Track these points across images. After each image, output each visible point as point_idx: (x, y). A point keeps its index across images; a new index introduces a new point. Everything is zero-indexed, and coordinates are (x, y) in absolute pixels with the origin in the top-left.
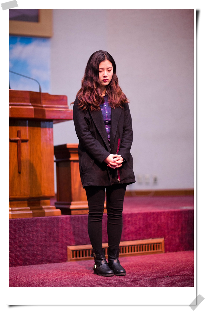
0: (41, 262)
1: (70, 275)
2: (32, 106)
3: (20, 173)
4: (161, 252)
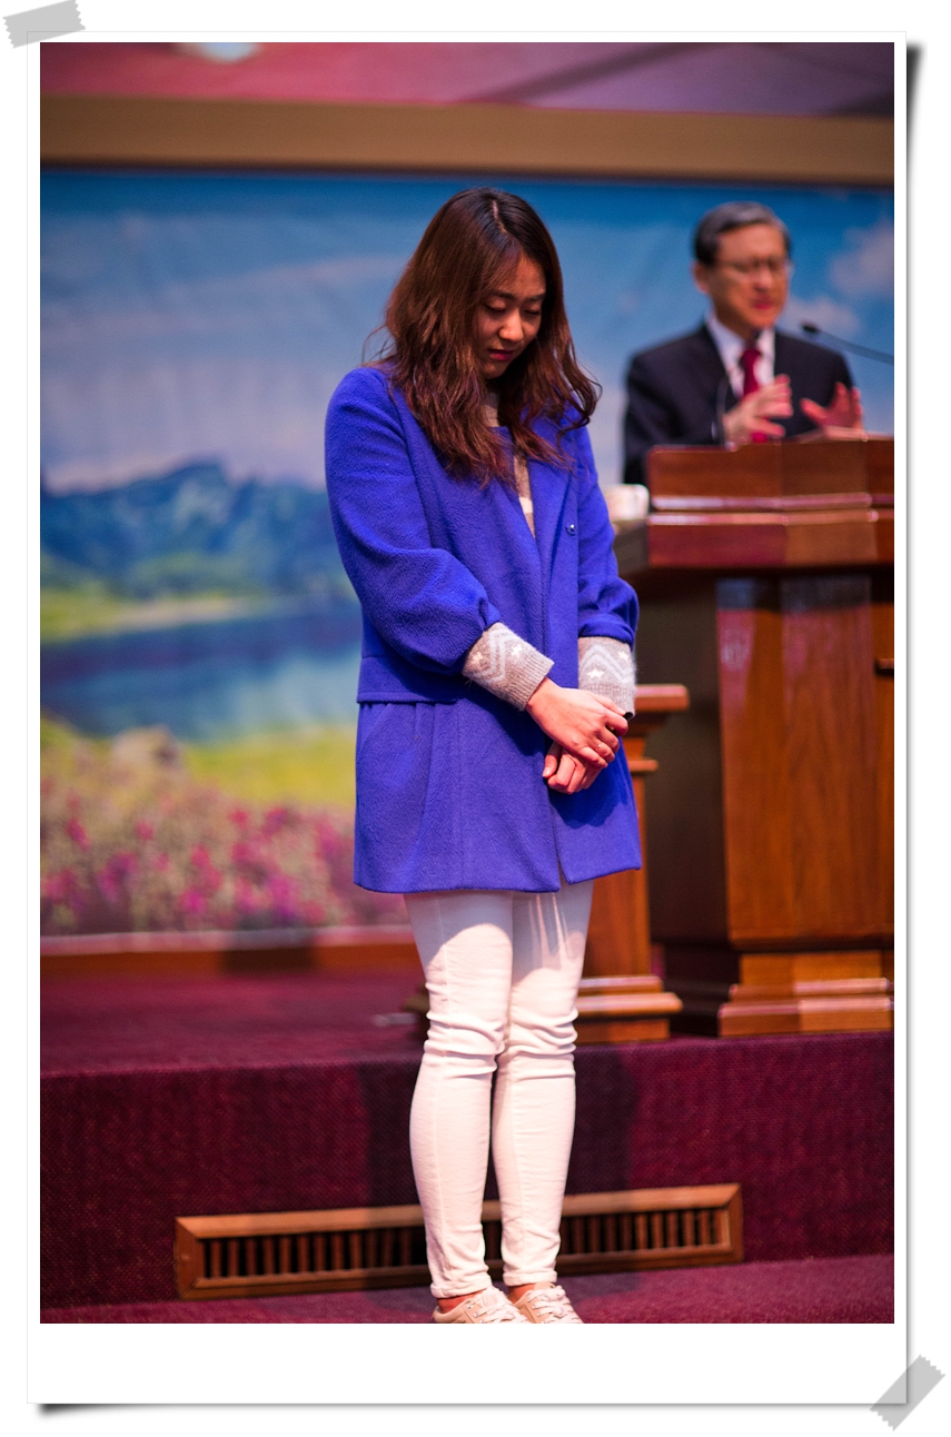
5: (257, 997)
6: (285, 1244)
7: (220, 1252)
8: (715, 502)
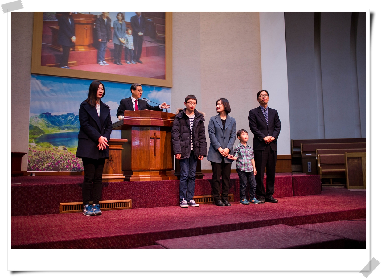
0: (166, 205)
1: (183, 212)
2: (163, 119)
3: (155, 155)
4: (232, 201)
5: (74, 178)
6: (74, 206)
7: (66, 207)
8: (132, 117)
